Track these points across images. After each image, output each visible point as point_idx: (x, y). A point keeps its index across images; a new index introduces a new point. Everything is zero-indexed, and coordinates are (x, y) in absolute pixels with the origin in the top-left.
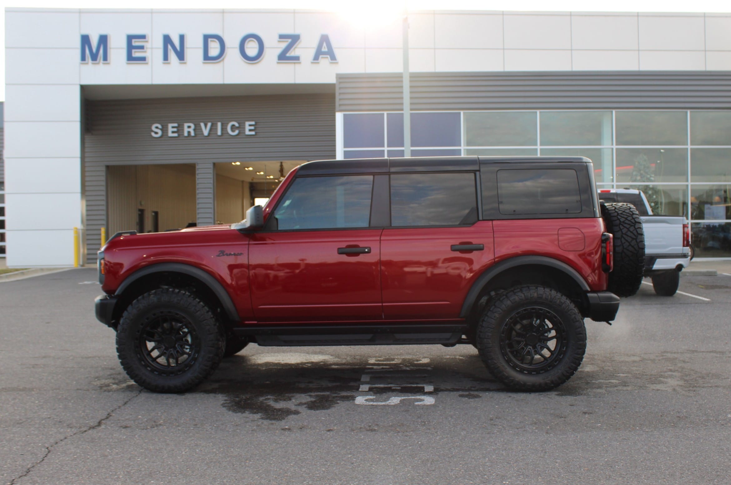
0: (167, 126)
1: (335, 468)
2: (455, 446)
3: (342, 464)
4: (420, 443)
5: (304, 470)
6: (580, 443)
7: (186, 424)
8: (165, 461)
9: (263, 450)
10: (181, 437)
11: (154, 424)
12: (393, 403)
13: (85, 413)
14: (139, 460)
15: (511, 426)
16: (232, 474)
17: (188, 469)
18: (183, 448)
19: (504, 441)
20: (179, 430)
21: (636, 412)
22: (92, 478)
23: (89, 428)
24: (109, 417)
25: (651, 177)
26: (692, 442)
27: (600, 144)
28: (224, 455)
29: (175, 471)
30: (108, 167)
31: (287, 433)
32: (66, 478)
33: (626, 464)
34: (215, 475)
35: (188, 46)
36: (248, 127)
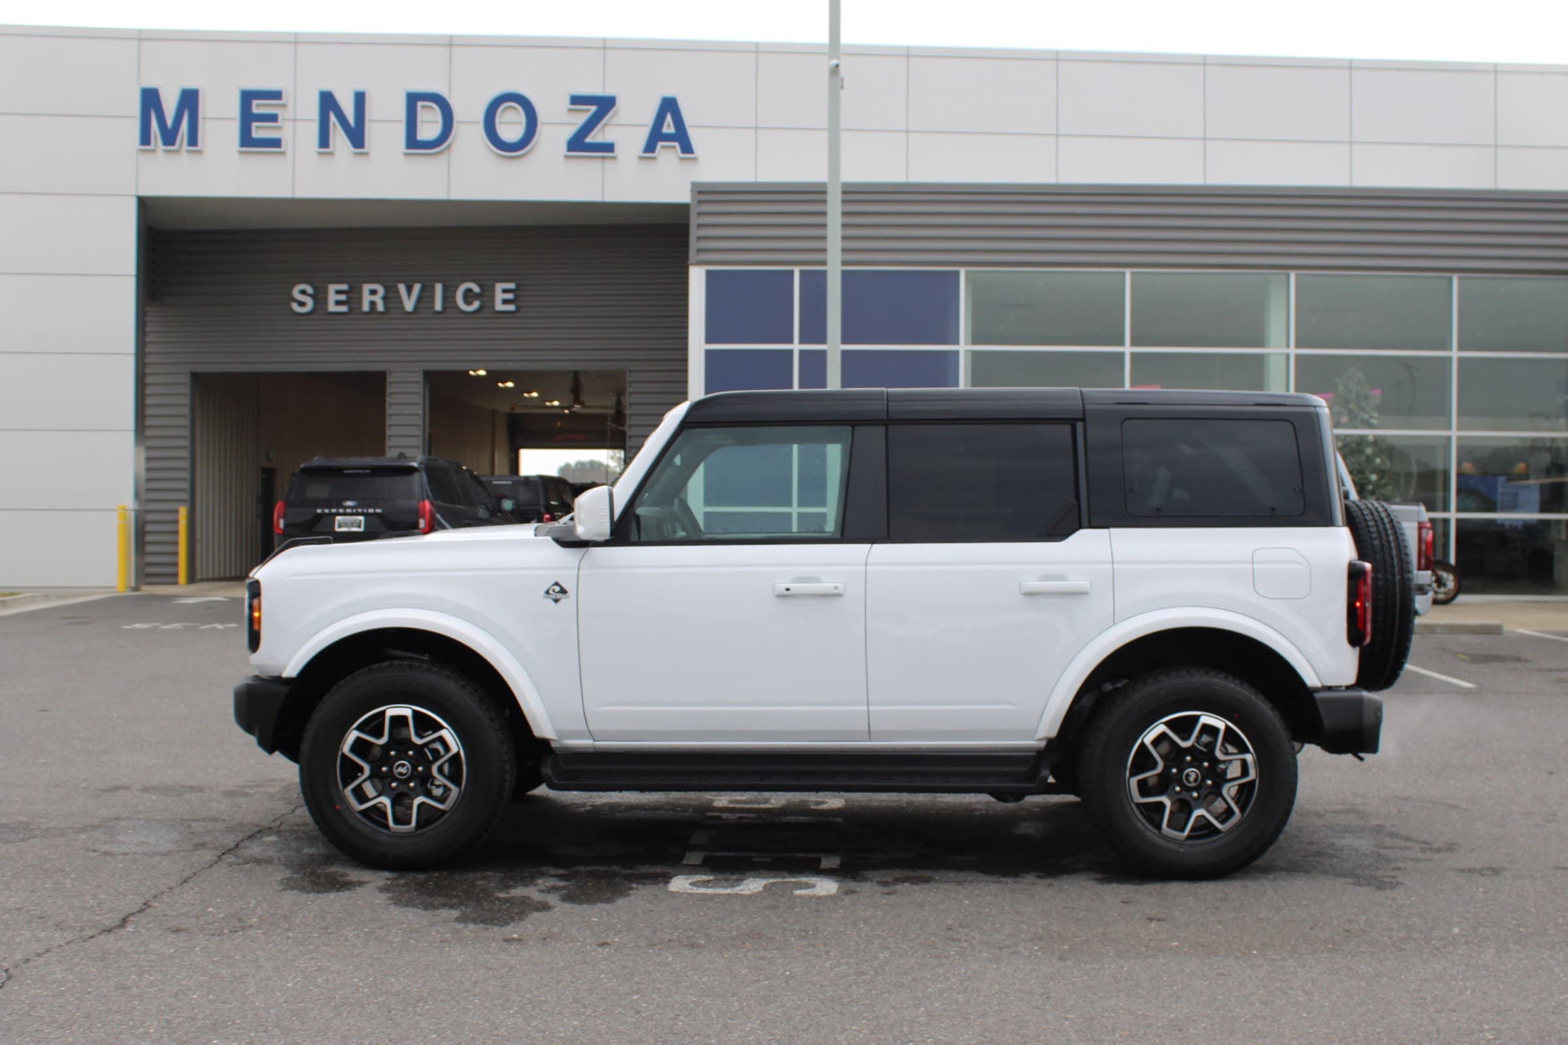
1: (599, 1021)
2: (861, 981)
3: (618, 1014)
4: (788, 973)
5: (534, 1023)
6: (1126, 979)
7: (306, 925)
8: (249, 1001)
9: (456, 981)
10: (291, 953)
11: (237, 924)
12: (749, 890)
13: (97, 901)
14: (194, 999)
15: (987, 943)
16: (384, 1030)
17: (294, 1018)
18: (290, 975)
19: (965, 974)
20: (288, 938)
21: (1260, 919)
22: (91, 1032)
23: (100, 930)
24: (146, 908)
25: (1371, 417)
26: (1363, 983)
27: (1261, 345)
28: (374, 989)
29: (267, 1021)
30: (195, 376)
31: (513, 947)
32: (37, 1031)
33: (1213, 1025)
34: (349, 1030)
35: (372, 117)
36: (501, 294)
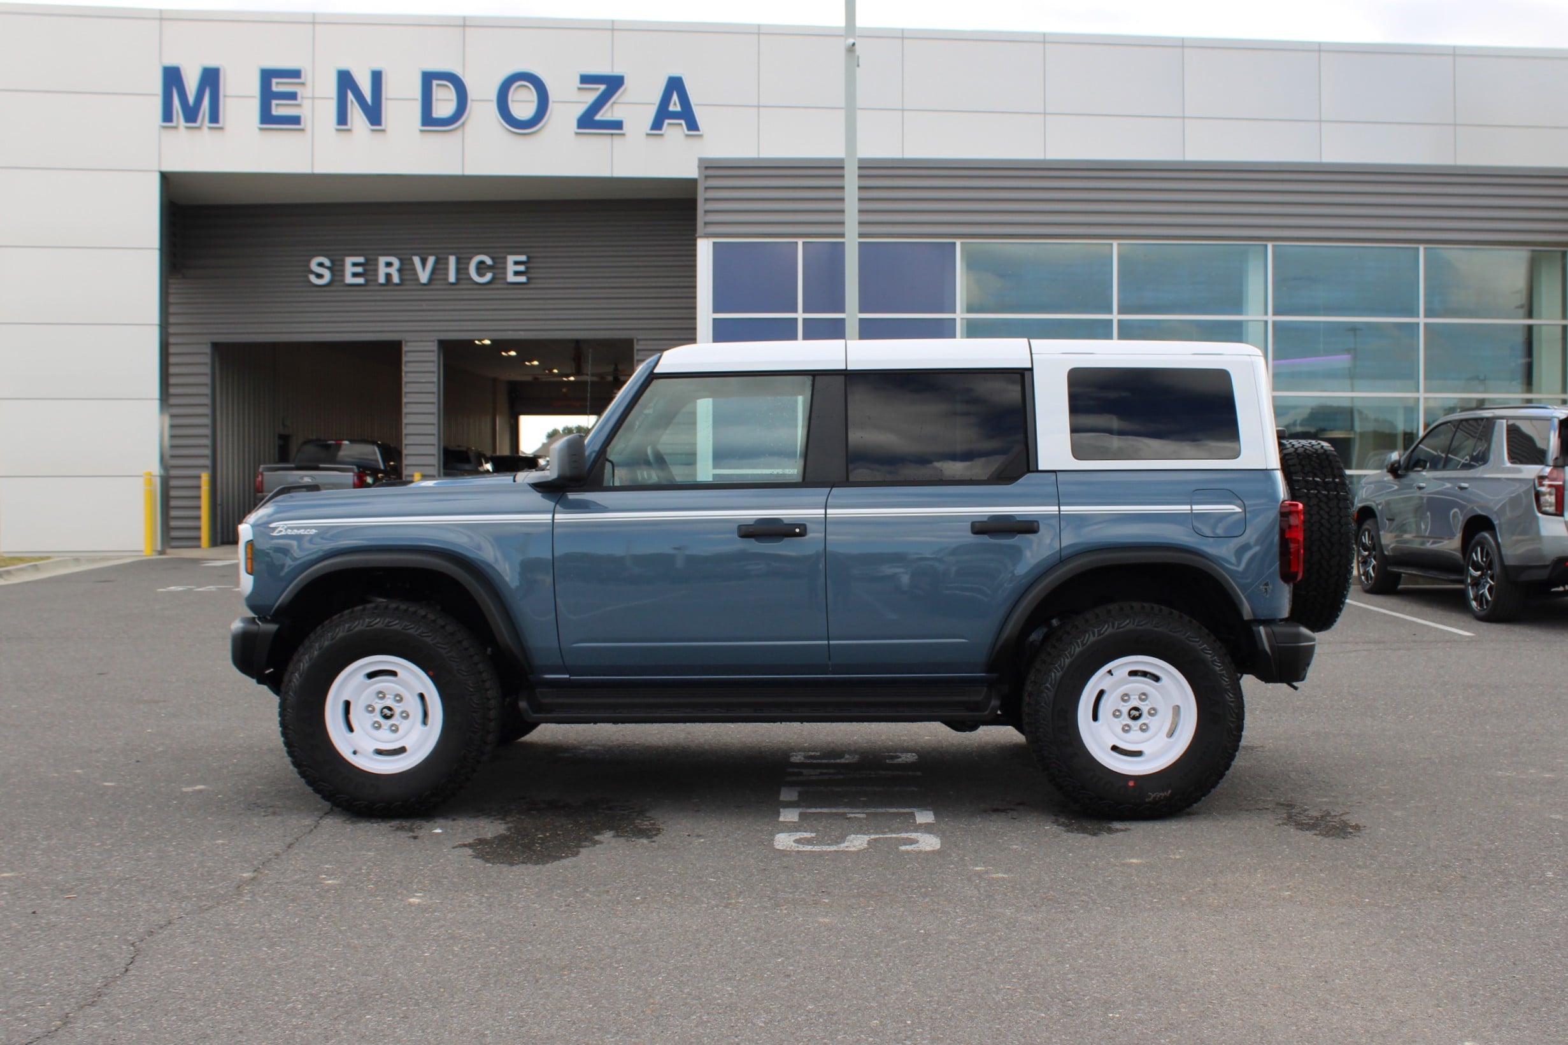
0: (343, 261)
1: (752, 987)
2: (997, 938)
3: (767, 978)
4: (922, 931)
5: (687, 991)
6: (1254, 931)
8: (390, 972)
9: (594, 947)
12: (854, 846)
14: (333, 971)
15: (1106, 896)
16: (538, 1001)
17: (442, 991)
18: (424, 945)
19: (1096, 929)
21: (1359, 867)
23: (217, 900)
24: (257, 876)
26: (1483, 930)
27: (1240, 313)
28: (513, 958)
29: (414, 994)
30: (216, 346)
31: (640, 911)
33: (1355, 975)
34: (502, 1001)
35: (390, 95)
36: (512, 266)
